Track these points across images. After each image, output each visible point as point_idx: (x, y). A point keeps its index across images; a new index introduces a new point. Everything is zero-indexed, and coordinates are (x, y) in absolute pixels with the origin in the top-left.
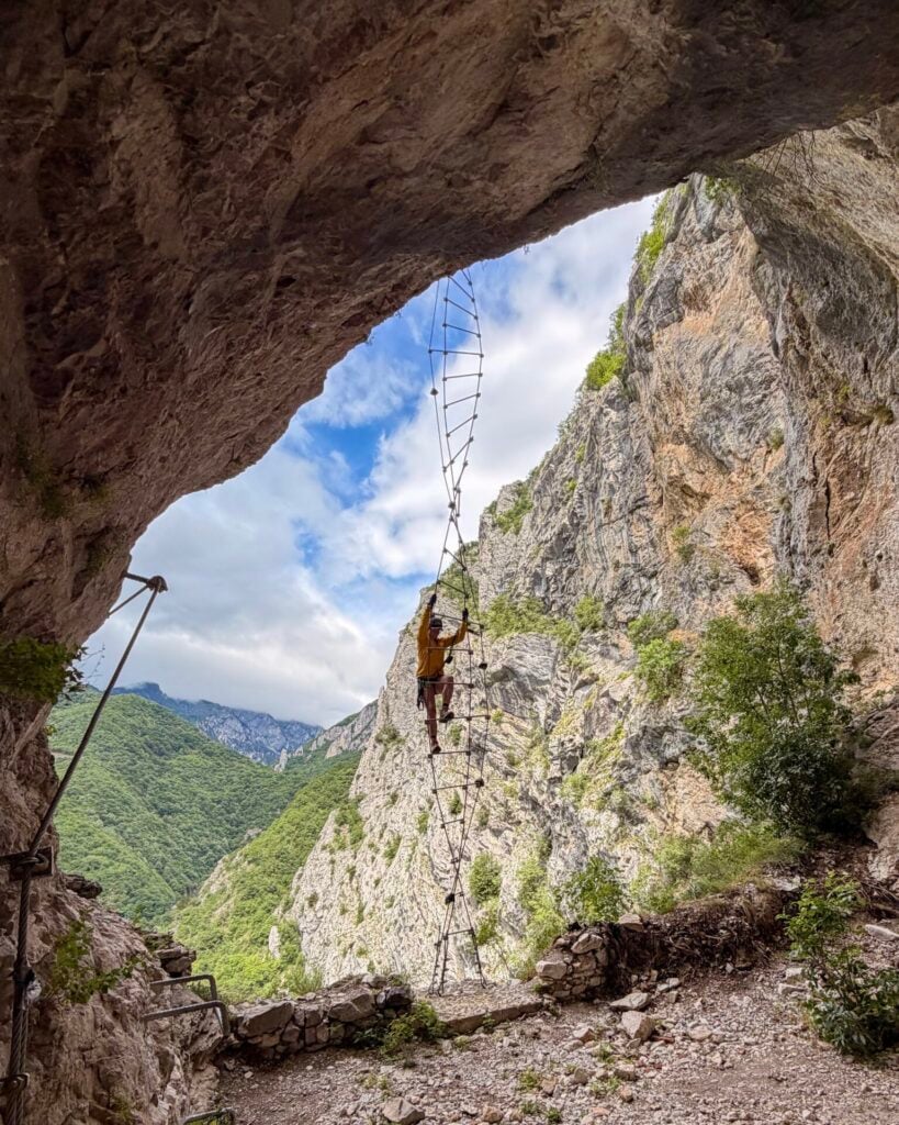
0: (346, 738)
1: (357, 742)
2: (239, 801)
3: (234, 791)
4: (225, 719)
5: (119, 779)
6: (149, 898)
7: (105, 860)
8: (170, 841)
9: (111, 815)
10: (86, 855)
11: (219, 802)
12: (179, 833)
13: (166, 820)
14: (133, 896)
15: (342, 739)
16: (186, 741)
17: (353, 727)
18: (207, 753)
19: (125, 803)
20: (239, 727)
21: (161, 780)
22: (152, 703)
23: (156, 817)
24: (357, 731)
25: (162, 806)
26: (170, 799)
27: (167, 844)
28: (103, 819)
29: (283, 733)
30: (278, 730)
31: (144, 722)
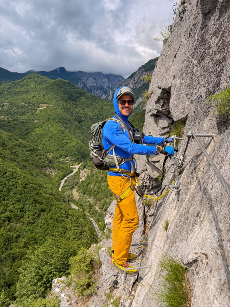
0: (132, 83)
1: (136, 84)
2: (101, 115)
3: (99, 112)
4: (88, 78)
5: (64, 112)
6: (83, 153)
7: (69, 141)
8: (84, 132)
9: (66, 125)
10: (64, 139)
11: (95, 116)
12: (86, 129)
13: (81, 125)
14: (79, 152)
15: (131, 84)
16: (80, 94)
17: (134, 78)
18: (87, 98)
19: (69, 121)
20: (93, 80)
21: (76, 110)
22: (67, 81)
23: (78, 124)
24: (136, 80)
25: (79, 120)
26: (80, 117)
27: (83, 133)
28: (64, 127)
29: (108, 80)
30: (106, 80)
31: (66, 89)
